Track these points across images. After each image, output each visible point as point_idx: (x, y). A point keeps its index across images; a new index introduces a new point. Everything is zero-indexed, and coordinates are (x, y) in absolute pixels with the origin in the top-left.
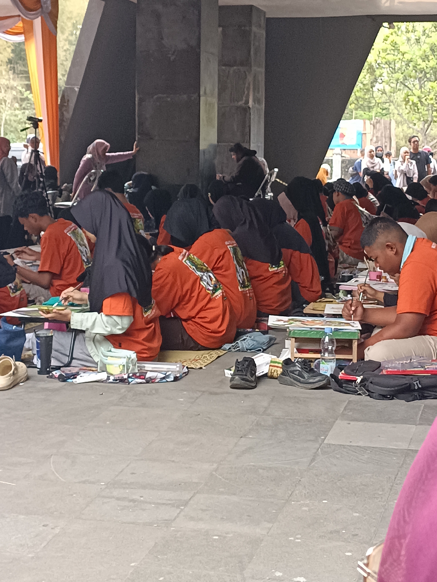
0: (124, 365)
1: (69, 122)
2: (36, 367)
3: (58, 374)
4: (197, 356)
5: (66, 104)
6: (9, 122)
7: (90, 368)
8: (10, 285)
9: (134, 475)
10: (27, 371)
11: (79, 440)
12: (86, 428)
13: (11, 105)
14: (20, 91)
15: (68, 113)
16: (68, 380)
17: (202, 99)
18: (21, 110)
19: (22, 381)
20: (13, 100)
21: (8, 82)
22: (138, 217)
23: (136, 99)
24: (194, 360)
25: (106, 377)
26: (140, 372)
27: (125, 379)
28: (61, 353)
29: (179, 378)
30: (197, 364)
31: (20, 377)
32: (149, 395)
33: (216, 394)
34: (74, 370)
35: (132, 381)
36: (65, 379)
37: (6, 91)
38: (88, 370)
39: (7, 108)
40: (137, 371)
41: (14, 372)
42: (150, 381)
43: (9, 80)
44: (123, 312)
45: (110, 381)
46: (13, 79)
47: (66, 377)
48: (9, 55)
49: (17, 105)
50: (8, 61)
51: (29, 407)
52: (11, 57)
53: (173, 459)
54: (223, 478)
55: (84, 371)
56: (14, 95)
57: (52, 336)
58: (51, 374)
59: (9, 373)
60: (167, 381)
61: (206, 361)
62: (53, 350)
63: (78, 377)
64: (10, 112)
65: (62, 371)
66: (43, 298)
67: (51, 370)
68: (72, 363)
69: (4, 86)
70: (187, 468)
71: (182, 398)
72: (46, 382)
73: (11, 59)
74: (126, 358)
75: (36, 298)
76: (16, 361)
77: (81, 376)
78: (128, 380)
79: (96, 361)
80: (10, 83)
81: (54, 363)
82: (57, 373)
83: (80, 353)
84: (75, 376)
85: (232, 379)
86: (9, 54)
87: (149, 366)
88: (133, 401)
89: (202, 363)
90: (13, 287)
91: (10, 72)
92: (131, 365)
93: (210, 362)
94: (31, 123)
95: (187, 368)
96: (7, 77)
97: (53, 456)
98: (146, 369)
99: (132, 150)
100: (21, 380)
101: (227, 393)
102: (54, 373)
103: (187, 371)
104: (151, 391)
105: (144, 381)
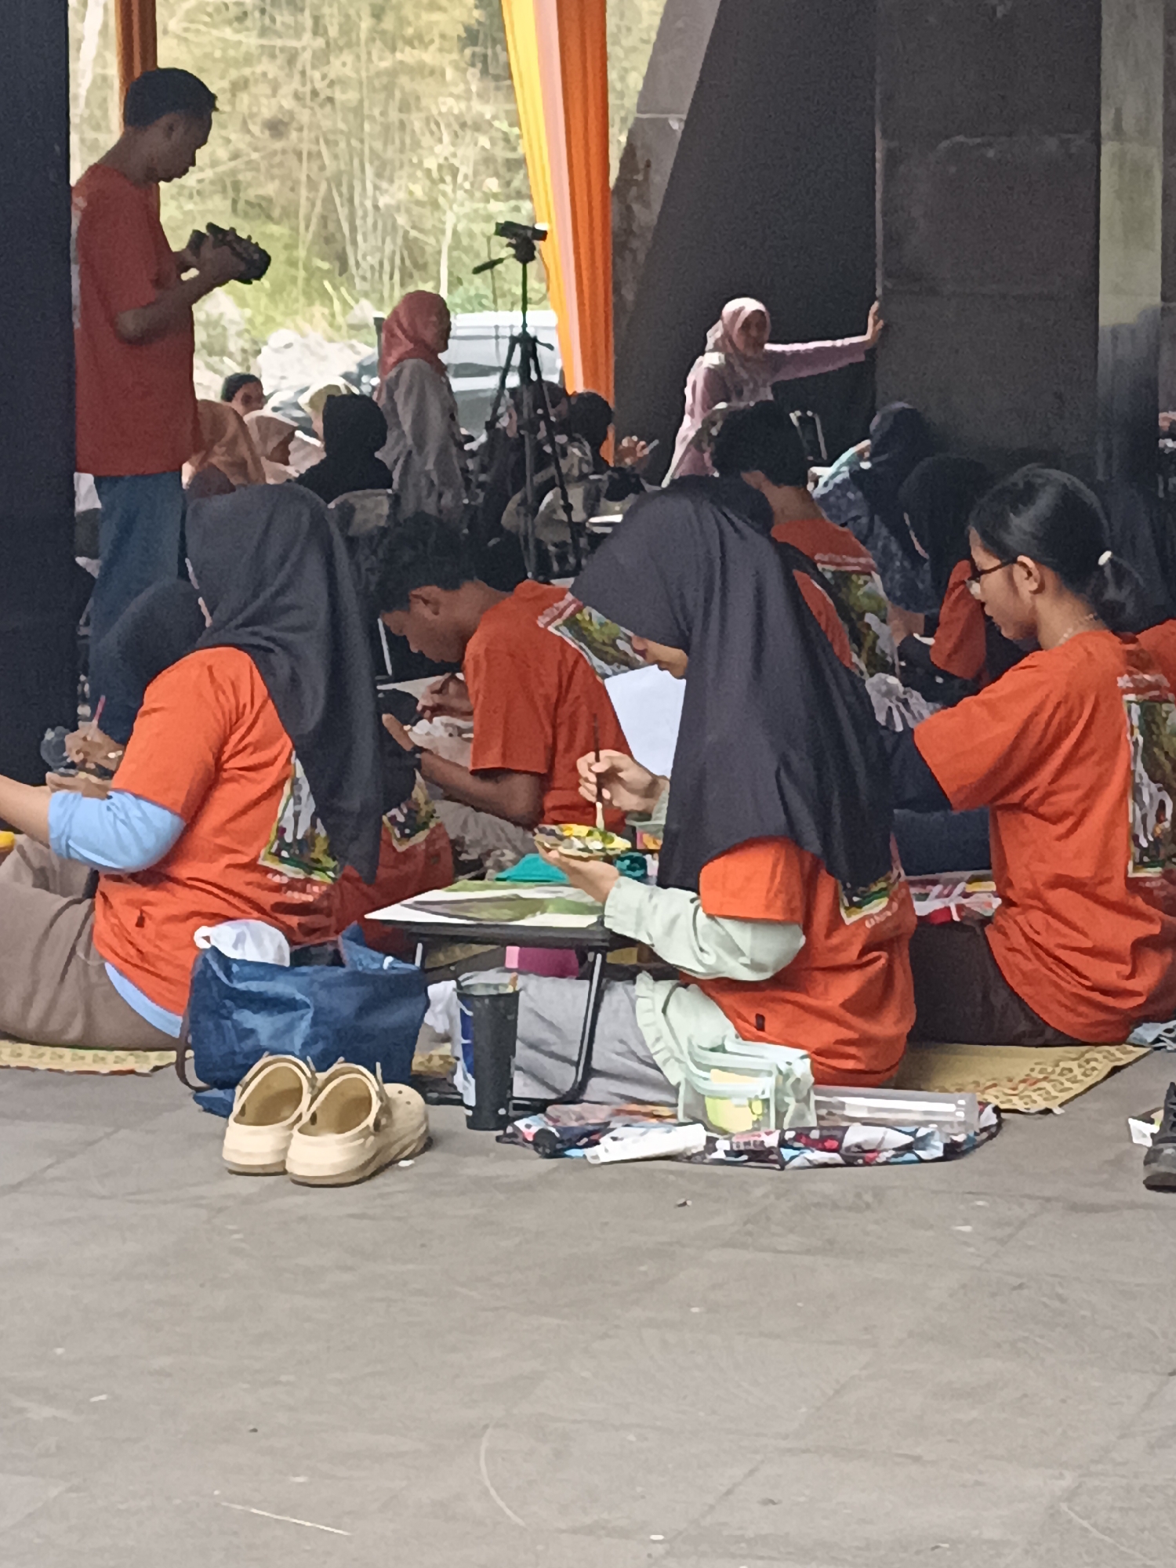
0: (766, 1102)
1: (649, 236)
2: (460, 1103)
3: (534, 1129)
4: (1038, 1068)
5: (640, 177)
6: (465, 241)
7: (650, 1108)
8: (394, 812)
9: (772, 1507)
10: (426, 1118)
11: (585, 1374)
12: (617, 1327)
13: (472, 184)
14: (505, 133)
15: (647, 204)
16: (568, 1153)
17: (1108, 149)
18: (508, 198)
19: (407, 1153)
20: (482, 168)
21: (463, 105)
22: (857, 568)
23: (878, 155)
24: (1024, 1081)
25: (704, 1142)
26: (824, 1123)
27: (770, 1151)
28: (552, 1055)
29: (964, 1147)
30: (1035, 1096)
31: (400, 1139)
32: (850, 1209)
33: (1093, 1209)
34: (596, 1116)
35: (793, 1158)
36: (559, 1146)
37: (456, 135)
38: (646, 1115)
39: (460, 194)
40: (813, 1122)
41: (377, 1124)
42: (857, 1158)
43: (469, 99)
44: (768, 907)
45: (715, 1156)
46: (480, 96)
47: (561, 1141)
48: (470, 15)
49: (493, 184)
50: (464, 35)
51: (423, 1245)
52: (473, 22)
53: (918, 1451)
54: (1095, 1525)
55: (628, 1118)
56: (483, 148)
57: (516, 995)
58: (510, 1130)
59: (363, 1125)
60: (921, 1160)
61: (1068, 1084)
62: (518, 1044)
63: (605, 1140)
64: (469, 207)
65: (550, 1118)
66: (509, 855)
67: (512, 1113)
68: (589, 1090)
69: (452, 119)
70: (964, 1486)
71: (966, 1223)
72: (492, 1155)
73: (476, 27)
74: (775, 1072)
75: (488, 854)
76: (386, 1081)
77: (614, 1139)
78: (780, 1155)
79: (673, 1082)
80: (469, 108)
81: (522, 1088)
82: (530, 1126)
83: (618, 1054)
84: (592, 1136)
85: (1152, 1156)
86: (470, 11)
87: (857, 1103)
88: (791, 1231)
89: (1054, 1093)
90: (401, 819)
91: (471, 70)
92: (791, 1101)
93: (1081, 1089)
94: (509, 245)
95: (997, 1110)
96: (460, 89)
97: (489, 1431)
98: (848, 1113)
99: (864, 333)
100: (402, 1151)
101: (1133, 1206)
102: (520, 1124)
103: (994, 1120)
104: (858, 1196)
105: (836, 1157)
